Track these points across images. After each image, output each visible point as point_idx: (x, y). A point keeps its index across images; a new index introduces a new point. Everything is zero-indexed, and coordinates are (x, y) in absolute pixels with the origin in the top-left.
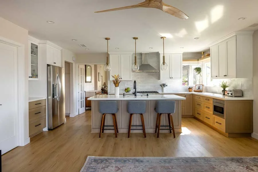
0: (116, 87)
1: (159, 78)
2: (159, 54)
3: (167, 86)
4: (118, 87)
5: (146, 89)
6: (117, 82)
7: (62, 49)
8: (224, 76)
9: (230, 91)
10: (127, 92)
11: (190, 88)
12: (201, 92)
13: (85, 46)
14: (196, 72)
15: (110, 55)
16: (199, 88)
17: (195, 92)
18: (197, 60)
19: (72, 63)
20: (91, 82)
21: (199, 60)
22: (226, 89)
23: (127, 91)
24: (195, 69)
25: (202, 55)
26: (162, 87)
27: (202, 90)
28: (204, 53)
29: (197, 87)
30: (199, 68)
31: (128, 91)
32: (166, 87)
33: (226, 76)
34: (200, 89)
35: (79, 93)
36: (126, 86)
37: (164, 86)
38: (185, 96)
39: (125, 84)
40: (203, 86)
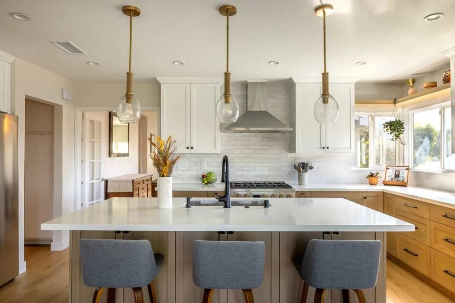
0: (163, 176)
1: (291, 148)
2: (294, 84)
3: (311, 168)
4: (168, 175)
5: (257, 176)
6: (165, 160)
7: (14, 62)
10: (206, 184)
11: (372, 175)
12: (404, 185)
13: (80, 52)
14: (391, 134)
15: (162, 86)
16: (397, 176)
17: (385, 185)
18: (392, 102)
19: (61, 106)
20: (127, 155)
21: (398, 100)
23: (206, 182)
24: (387, 126)
25: (411, 87)
26: (299, 171)
27: (405, 181)
28: (414, 81)
29: (391, 173)
30: (397, 124)
31: (208, 183)
32: (309, 171)
34: (401, 178)
35: (82, 183)
36: (206, 169)
37: (303, 168)
38: (365, 198)
39: (202, 163)
40: (407, 169)
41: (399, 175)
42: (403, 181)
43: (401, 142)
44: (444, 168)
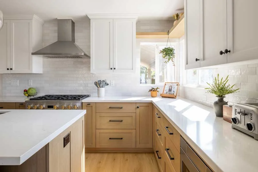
3: (108, 84)
8: (221, 53)
9: (245, 114)
11: (153, 90)
12: (174, 97)
16: (170, 90)
18: (166, 33)
21: (169, 31)
22: (225, 100)
24: (163, 52)
25: (175, 21)
26: (98, 87)
27: (175, 94)
29: (167, 88)
30: (168, 50)
31: (29, 95)
33: (227, 51)
34: (172, 92)
36: (32, 85)
38: (138, 107)
39: (29, 81)
40: (177, 85)
41: (171, 89)
42: (173, 94)
43: (173, 64)
44: (198, 84)
